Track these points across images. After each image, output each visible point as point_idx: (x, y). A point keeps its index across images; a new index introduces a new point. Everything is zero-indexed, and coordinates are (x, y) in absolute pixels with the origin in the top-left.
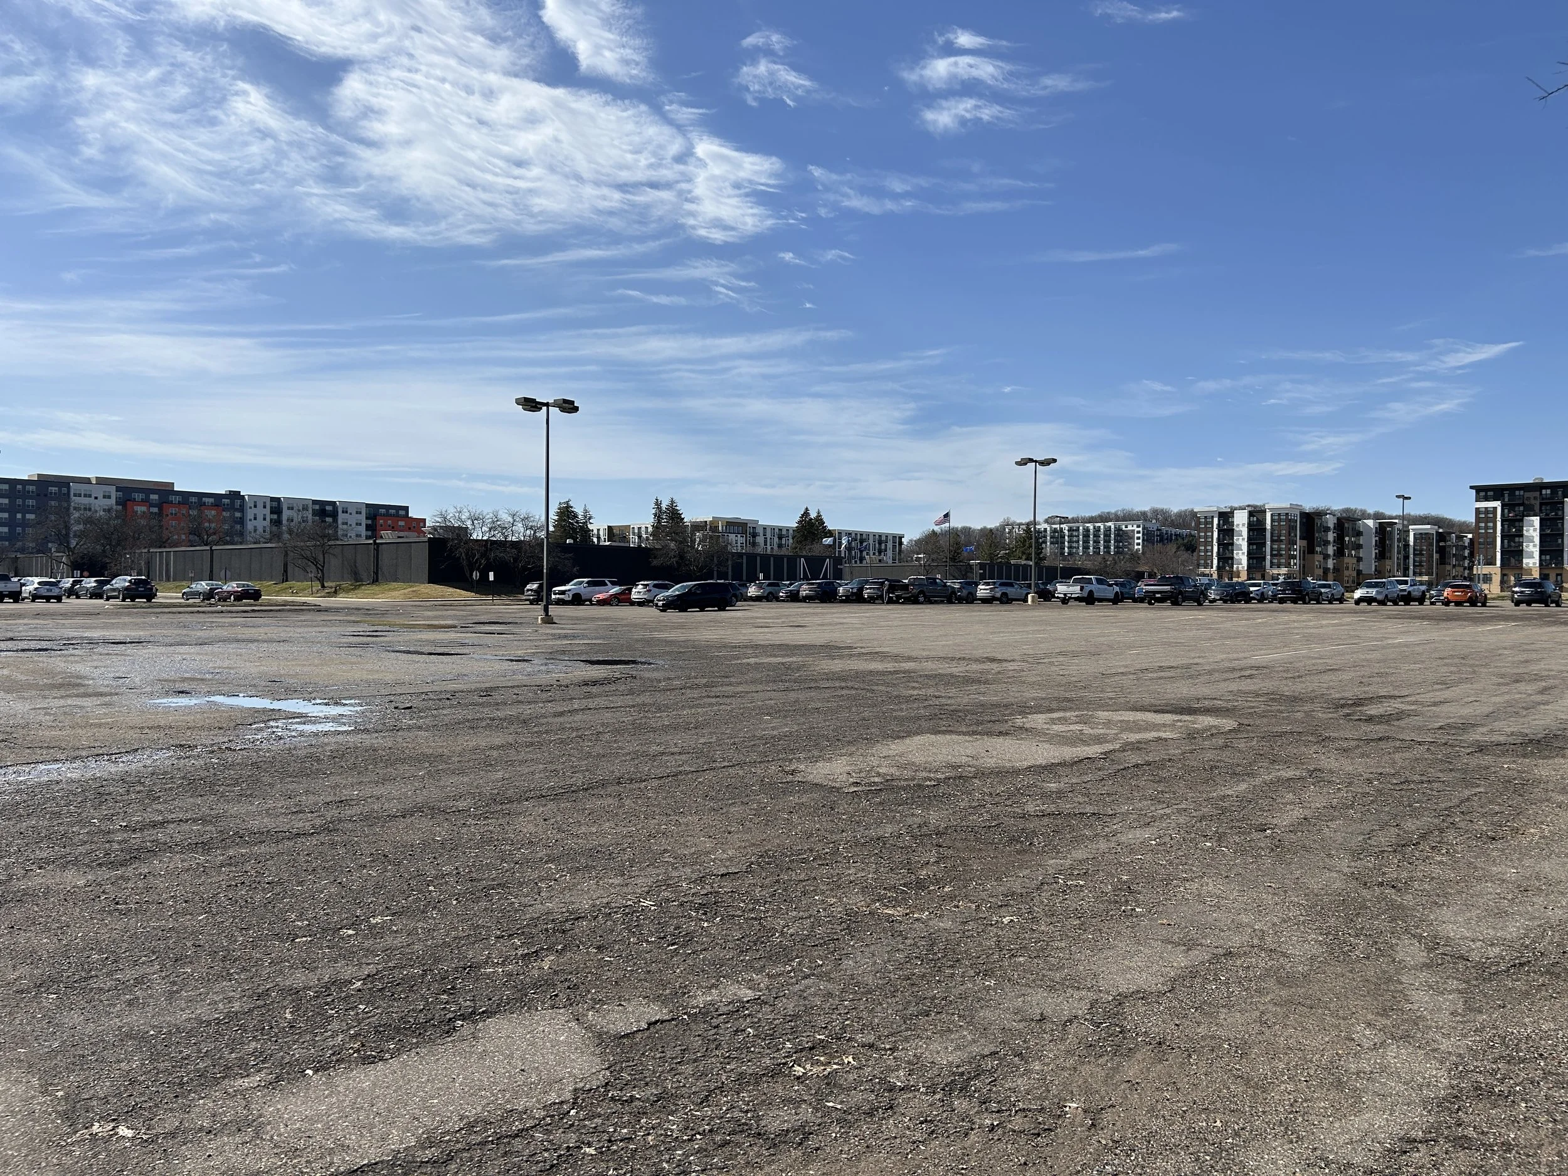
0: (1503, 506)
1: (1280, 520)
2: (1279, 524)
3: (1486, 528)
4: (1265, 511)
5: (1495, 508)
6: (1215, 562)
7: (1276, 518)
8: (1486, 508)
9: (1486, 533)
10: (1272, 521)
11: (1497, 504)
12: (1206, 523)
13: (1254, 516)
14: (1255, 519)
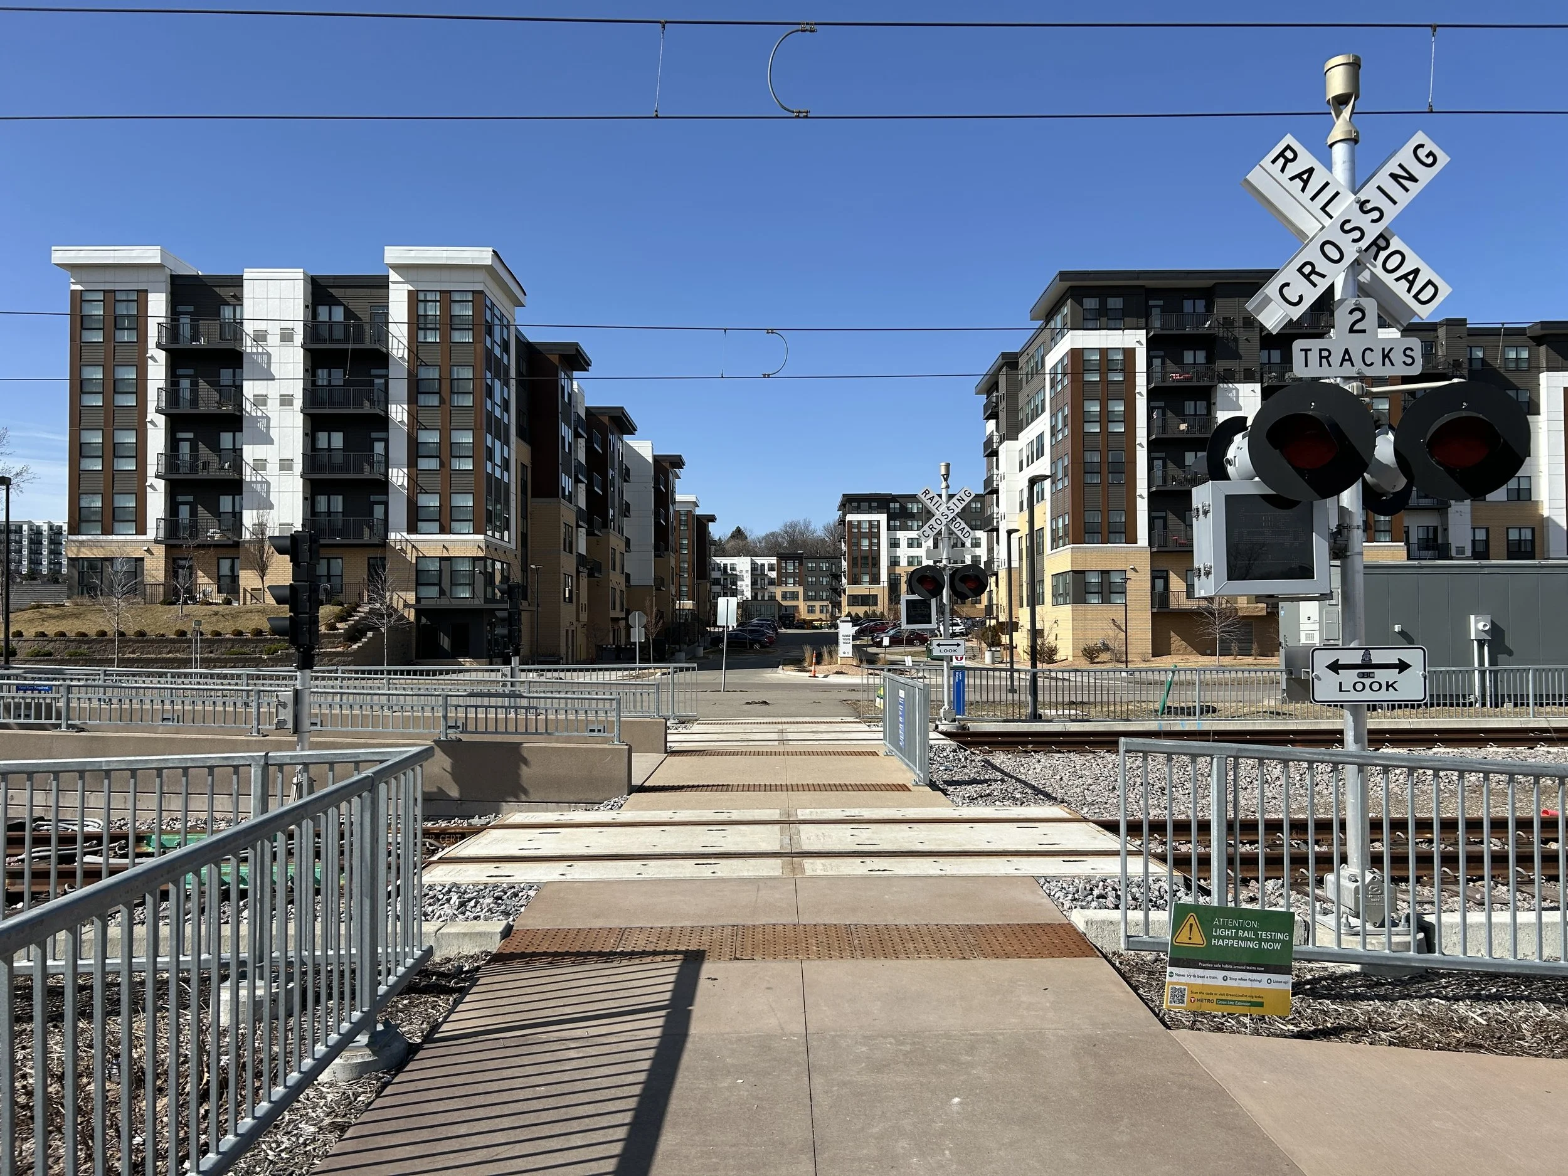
0: (1152, 344)
1: (448, 323)
2: (447, 343)
3: (1105, 417)
4: (381, 284)
5: (1130, 353)
6: (156, 504)
7: (433, 310)
8: (1103, 352)
9: (1105, 433)
10: (416, 322)
11: (1135, 339)
12: (113, 323)
13: (333, 302)
14: (338, 314)
